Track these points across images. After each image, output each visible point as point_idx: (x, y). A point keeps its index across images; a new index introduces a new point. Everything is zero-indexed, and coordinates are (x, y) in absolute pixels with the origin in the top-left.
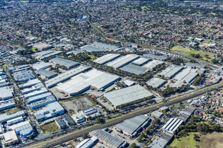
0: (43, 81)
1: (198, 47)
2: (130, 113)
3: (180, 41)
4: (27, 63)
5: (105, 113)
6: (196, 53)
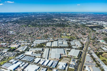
2: (82, 57)
5: (77, 59)
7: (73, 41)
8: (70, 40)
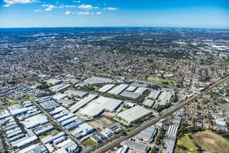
0: (67, 108)
1: (163, 77)
2: (141, 126)
3: (151, 74)
4: (48, 95)
5: (124, 128)
6: (165, 81)
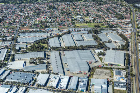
7: (102, 33)
8: (96, 32)
